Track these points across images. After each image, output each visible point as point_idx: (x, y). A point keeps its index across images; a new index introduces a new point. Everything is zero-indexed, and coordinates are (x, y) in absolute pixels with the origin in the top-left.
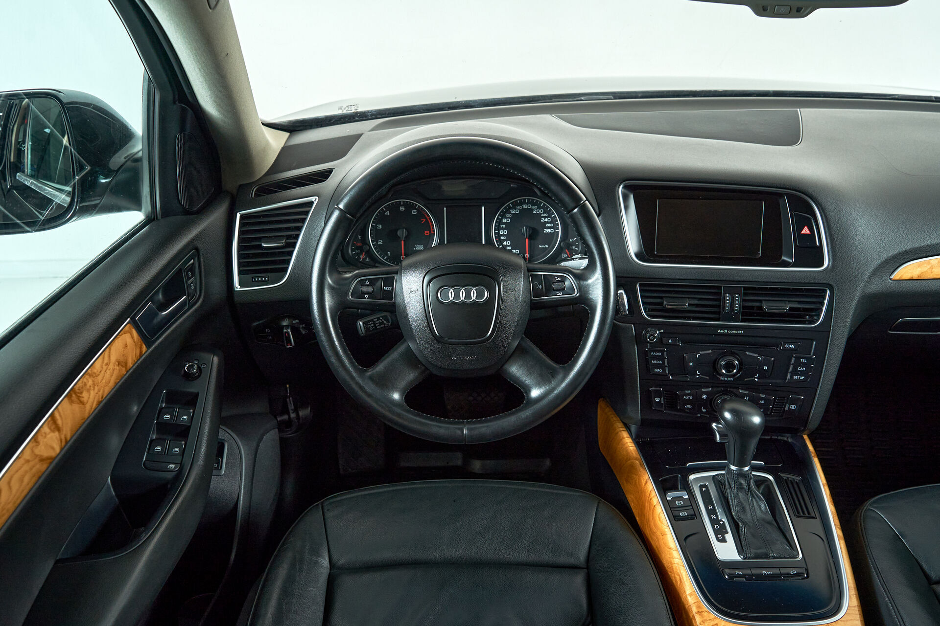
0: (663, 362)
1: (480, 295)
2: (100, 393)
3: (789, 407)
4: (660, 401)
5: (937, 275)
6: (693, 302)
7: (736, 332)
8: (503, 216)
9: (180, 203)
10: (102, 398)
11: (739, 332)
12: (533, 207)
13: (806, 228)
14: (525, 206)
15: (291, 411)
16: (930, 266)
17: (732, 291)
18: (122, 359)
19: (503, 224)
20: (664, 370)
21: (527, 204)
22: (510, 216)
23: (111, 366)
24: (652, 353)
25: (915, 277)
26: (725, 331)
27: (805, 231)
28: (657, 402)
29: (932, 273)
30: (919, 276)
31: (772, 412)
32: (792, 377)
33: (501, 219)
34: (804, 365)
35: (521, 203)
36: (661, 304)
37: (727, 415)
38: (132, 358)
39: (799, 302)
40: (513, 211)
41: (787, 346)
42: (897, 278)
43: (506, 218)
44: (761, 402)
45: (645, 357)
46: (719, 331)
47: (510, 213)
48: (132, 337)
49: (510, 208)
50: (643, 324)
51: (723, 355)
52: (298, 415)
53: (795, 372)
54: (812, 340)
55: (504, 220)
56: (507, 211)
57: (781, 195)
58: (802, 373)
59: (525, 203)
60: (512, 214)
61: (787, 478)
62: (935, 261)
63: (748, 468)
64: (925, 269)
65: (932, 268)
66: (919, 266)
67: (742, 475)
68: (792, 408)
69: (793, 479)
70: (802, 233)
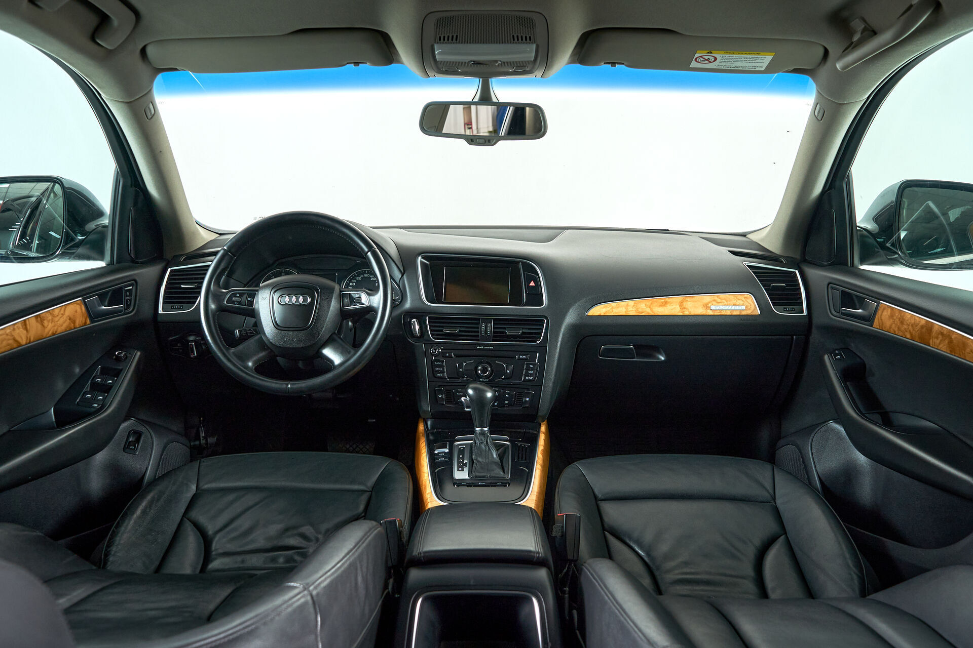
0: (443, 369)
1: (305, 300)
2: (56, 328)
3: (525, 399)
4: (442, 397)
5: (616, 313)
6: (462, 329)
8: (351, 281)
9: (129, 255)
10: (56, 332)
11: (490, 348)
12: (371, 276)
13: (532, 282)
14: (366, 275)
15: (202, 438)
17: (487, 321)
18: (72, 317)
19: (350, 286)
20: (444, 375)
21: (367, 274)
22: (355, 281)
23: (65, 317)
24: (436, 363)
25: (603, 314)
26: (482, 347)
27: (532, 284)
28: (440, 397)
29: (613, 311)
30: (605, 314)
31: (514, 403)
32: (525, 378)
33: (349, 283)
34: (532, 369)
35: (363, 273)
36: (442, 331)
37: (470, 392)
38: (79, 321)
39: (529, 329)
40: (358, 279)
41: (521, 357)
42: (591, 315)
43: (353, 283)
44: (507, 396)
45: (432, 365)
46: (478, 347)
48: (81, 309)
49: (356, 276)
50: (429, 343)
51: (481, 363)
52: (207, 441)
53: (527, 374)
54: (537, 352)
55: (351, 284)
56: (354, 278)
57: (518, 262)
58: (531, 375)
59: (365, 273)
61: (521, 445)
62: (614, 304)
63: (486, 429)
64: (608, 309)
65: (613, 308)
66: (604, 307)
67: (483, 433)
68: (527, 400)
69: (524, 445)
70: (530, 285)
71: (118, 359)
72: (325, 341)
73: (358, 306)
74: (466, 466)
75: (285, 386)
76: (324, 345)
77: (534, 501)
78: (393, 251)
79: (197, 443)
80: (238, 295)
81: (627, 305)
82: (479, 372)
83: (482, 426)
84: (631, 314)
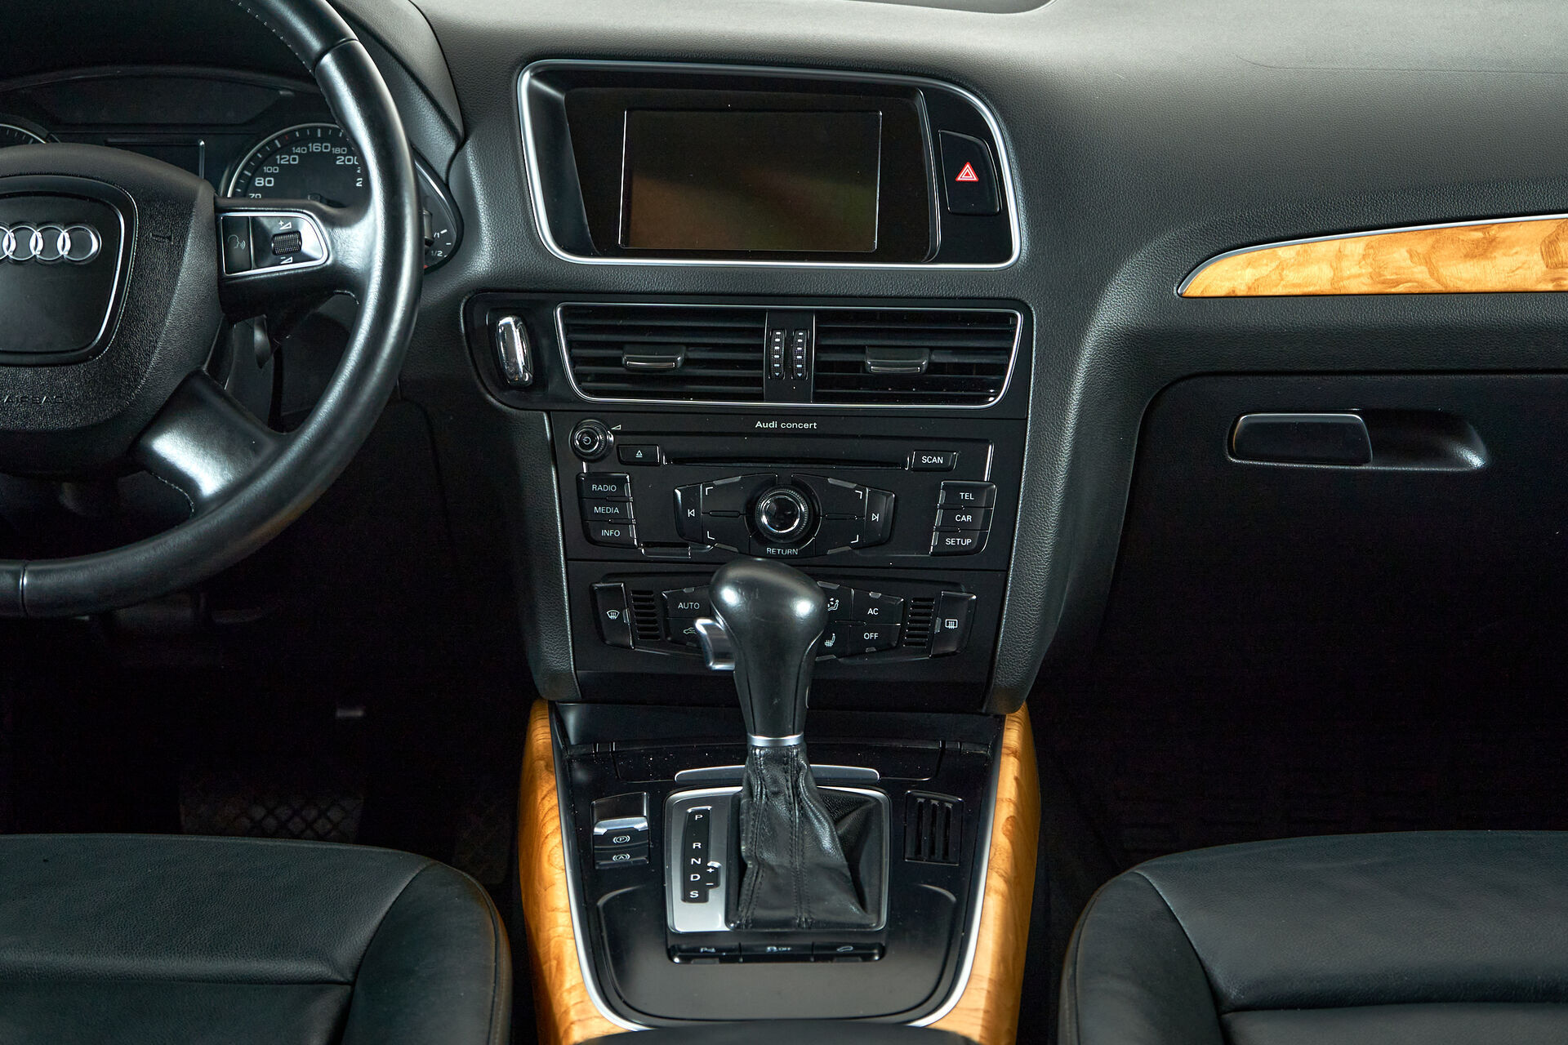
0: (623, 510)
1: (80, 244)
3: (943, 623)
4: (620, 617)
5: (1294, 285)
6: (695, 355)
7: (799, 426)
8: (257, 171)
11: (806, 426)
12: (337, 150)
13: (968, 168)
14: (315, 147)
16: (1277, 263)
17: (790, 322)
19: (257, 190)
20: (625, 531)
21: (321, 140)
22: (276, 170)
24: (594, 487)
25: (1242, 291)
26: (773, 425)
27: (967, 174)
28: (613, 620)
29: (1282, 280)
30: (1249, 288)
31: (900, 640)
32: (941, 540)
33: (251, 180)
34: (969, 508)
35: (304, 140)
36: (617, 361)
37: (730, 596)
39: (956, 350)
40: (284, 160)
41: (925, 460)
42: (1198, 293)
43: (265, 175)
44: (870, 611)
45: (581, 496)
46: (759, 424)
47: (275, 164)
49: (276, 151)
50: (567, 411)
51: (772, 484)
53: (948, 529)
54: (987, 442)
55: (259, 182)
56: (269, 157)
57: (909, 91)
58: (966, 530)
59: (315, 140)
60: (280, 166)
61: (928, 800)
62: (1287, 252)
63: (792, 740)
64: (1264, 271)
65: (1281, 267)
66: (1249, 264)
67: (779, 757)
68: (951, 626)
69: (942, 802)
70: (959, 179)
72: (160, 402)
73: (287, 266)
74: (717, 885)
75: (8, 580)
76: (158, 421)
77: (981, 1014)
78: (418, 47)
81: (1340, 255)
82: (764, 519)
83: (775, 730)
84: (1355, 291)
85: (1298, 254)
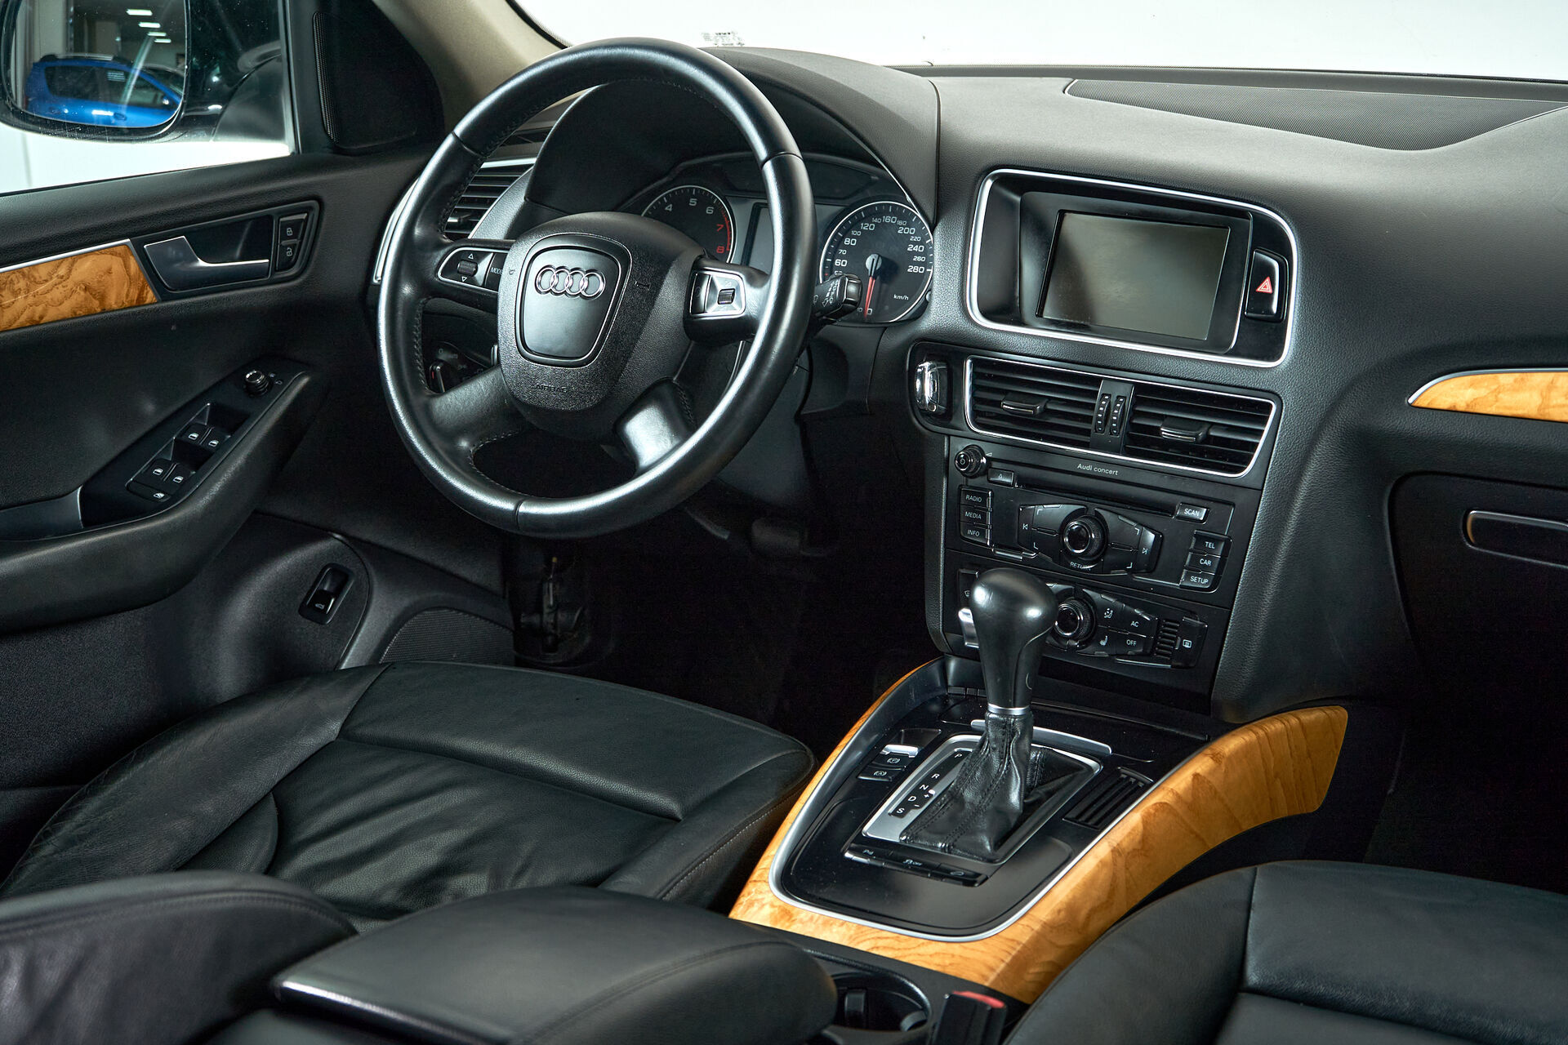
0: (984, 518)
1: (592, 285)
2: (39, 309)
3: (1181, 642)
5: (1506, 408)
6: (1049, 406)
7: (1105, 471)
8: (845, 233)
10: (41, 317)
11: (1111, 472)
12: (900, 223)
13: (1266, 282)
14: (887, 219)
16: (1496, 386)
17: (1116, 390)
18: (95, 285)
19: (845, 247)
20: (983, 534)
21: (891, 214)
22: (858, 233)
23: (70, 284)
24: (968, 497)
25: (1461, 407)
26: (1089, 468)
27: (1266, 287)
29: (1497, 401)
30: (1468, 405)
31: (1153, 650)
32: (1188, 577)
33: (843, 239)
34: (1211, 555)
35: (881, 213)
36: (997, 404)
37: (980, 595)
38: (118, 295)
39: (1228, 427)
40: (865, 227)
41: (1187, 512)
42: (1423, 403)
43: (851, 238)
44: (1133, 624)
45: (959, 502)
46: (1080, 466)
47: (859, 229)
48: (126, 266)
49: (862, 220)
50: (960, 437)
51: (1079, 514)
53: (1195, 569)
54: (1231, 504)
55: (847, 241)
56: (855, 223)
58: (1205, 572)
59: (887, 213)
60: (862, 231)
61: (1129, 777)
62: (1506, 378)
63: (1017, 711)
64: (1482, 392)
65: (1498, 391)
66: (1472, 385)
68: (1187, 646)
69: (1138, 780)
70: (1259, 290)
71: (251, 390)
72: (630, 401)
73: (722, 312)
74: (921, 807)
75: (513, 507)
76: (630, 412)
79: (535, 619)
80: (471, 257)
81: (1551, 386)
82: (1066, 540)
83: (1006, 702)
84: (1557, 418)
85: (1515, 381)
